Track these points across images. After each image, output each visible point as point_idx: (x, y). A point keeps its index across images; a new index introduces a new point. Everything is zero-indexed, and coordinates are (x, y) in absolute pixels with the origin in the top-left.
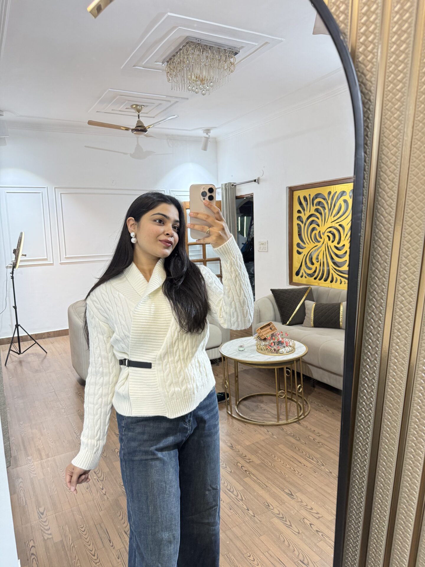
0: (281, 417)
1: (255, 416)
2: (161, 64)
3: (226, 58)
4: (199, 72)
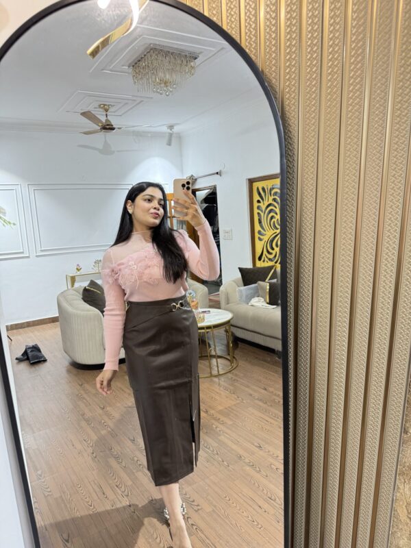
2: (127, 68)
3: (187, 62)
4: (163, 75)
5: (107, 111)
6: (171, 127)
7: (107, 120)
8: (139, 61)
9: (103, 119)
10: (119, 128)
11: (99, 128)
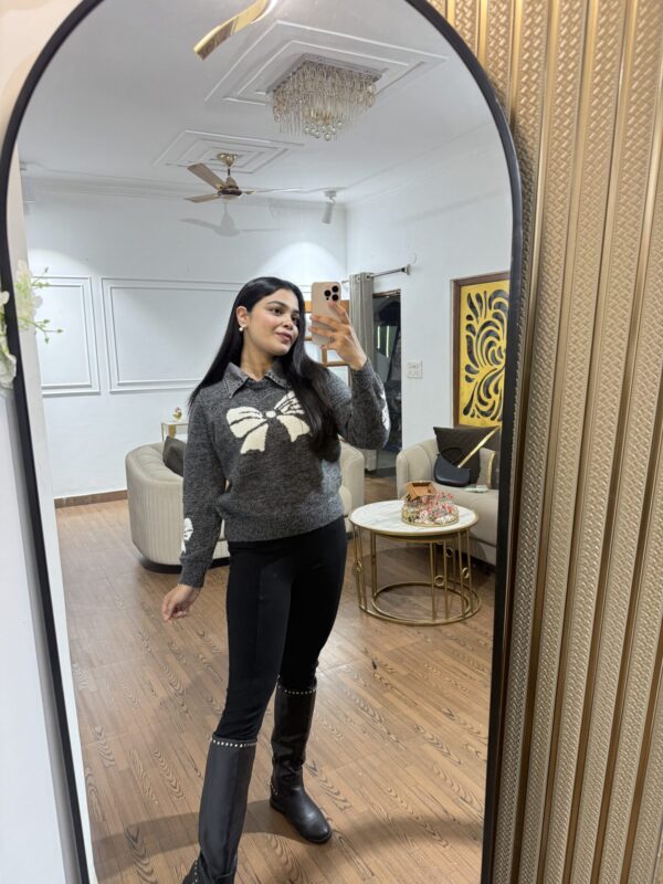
0: (438, 614)
1: (400, 613)
2: (264, 94)
3: (362, 86)
4: (321, 106)
5: (229, 164)
6: (331, 193)
7: (229, 179)
8: (284, 82)
9: (224, 177)
10: (248, 193)
11: (216, 191)
